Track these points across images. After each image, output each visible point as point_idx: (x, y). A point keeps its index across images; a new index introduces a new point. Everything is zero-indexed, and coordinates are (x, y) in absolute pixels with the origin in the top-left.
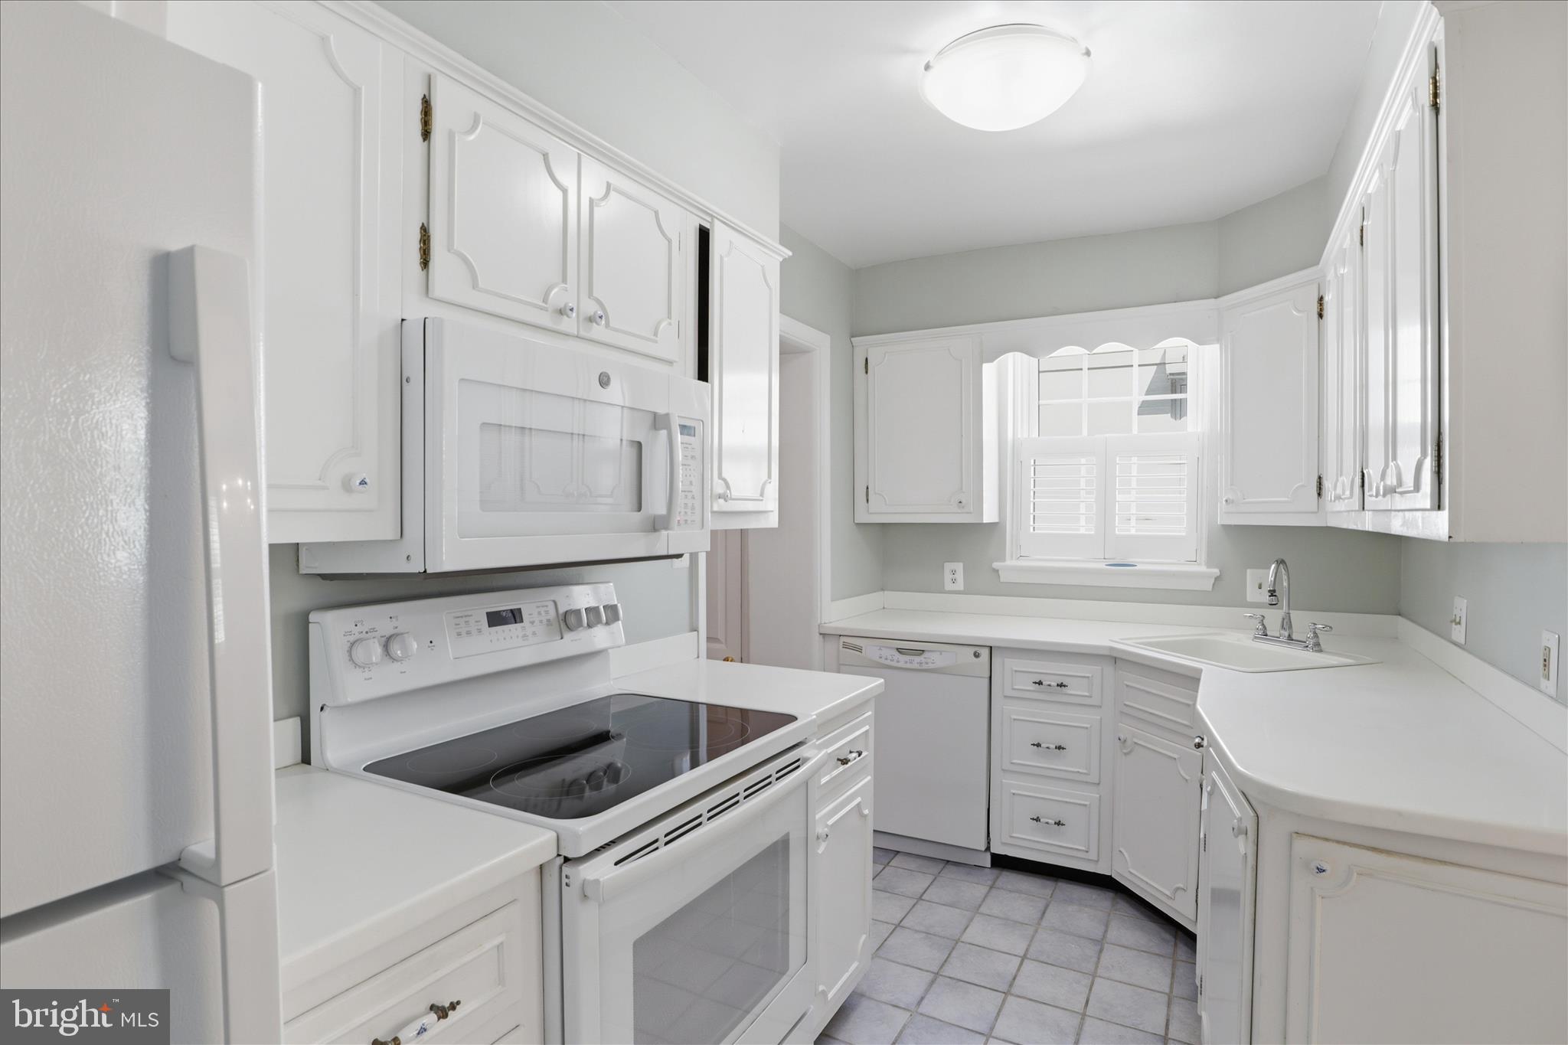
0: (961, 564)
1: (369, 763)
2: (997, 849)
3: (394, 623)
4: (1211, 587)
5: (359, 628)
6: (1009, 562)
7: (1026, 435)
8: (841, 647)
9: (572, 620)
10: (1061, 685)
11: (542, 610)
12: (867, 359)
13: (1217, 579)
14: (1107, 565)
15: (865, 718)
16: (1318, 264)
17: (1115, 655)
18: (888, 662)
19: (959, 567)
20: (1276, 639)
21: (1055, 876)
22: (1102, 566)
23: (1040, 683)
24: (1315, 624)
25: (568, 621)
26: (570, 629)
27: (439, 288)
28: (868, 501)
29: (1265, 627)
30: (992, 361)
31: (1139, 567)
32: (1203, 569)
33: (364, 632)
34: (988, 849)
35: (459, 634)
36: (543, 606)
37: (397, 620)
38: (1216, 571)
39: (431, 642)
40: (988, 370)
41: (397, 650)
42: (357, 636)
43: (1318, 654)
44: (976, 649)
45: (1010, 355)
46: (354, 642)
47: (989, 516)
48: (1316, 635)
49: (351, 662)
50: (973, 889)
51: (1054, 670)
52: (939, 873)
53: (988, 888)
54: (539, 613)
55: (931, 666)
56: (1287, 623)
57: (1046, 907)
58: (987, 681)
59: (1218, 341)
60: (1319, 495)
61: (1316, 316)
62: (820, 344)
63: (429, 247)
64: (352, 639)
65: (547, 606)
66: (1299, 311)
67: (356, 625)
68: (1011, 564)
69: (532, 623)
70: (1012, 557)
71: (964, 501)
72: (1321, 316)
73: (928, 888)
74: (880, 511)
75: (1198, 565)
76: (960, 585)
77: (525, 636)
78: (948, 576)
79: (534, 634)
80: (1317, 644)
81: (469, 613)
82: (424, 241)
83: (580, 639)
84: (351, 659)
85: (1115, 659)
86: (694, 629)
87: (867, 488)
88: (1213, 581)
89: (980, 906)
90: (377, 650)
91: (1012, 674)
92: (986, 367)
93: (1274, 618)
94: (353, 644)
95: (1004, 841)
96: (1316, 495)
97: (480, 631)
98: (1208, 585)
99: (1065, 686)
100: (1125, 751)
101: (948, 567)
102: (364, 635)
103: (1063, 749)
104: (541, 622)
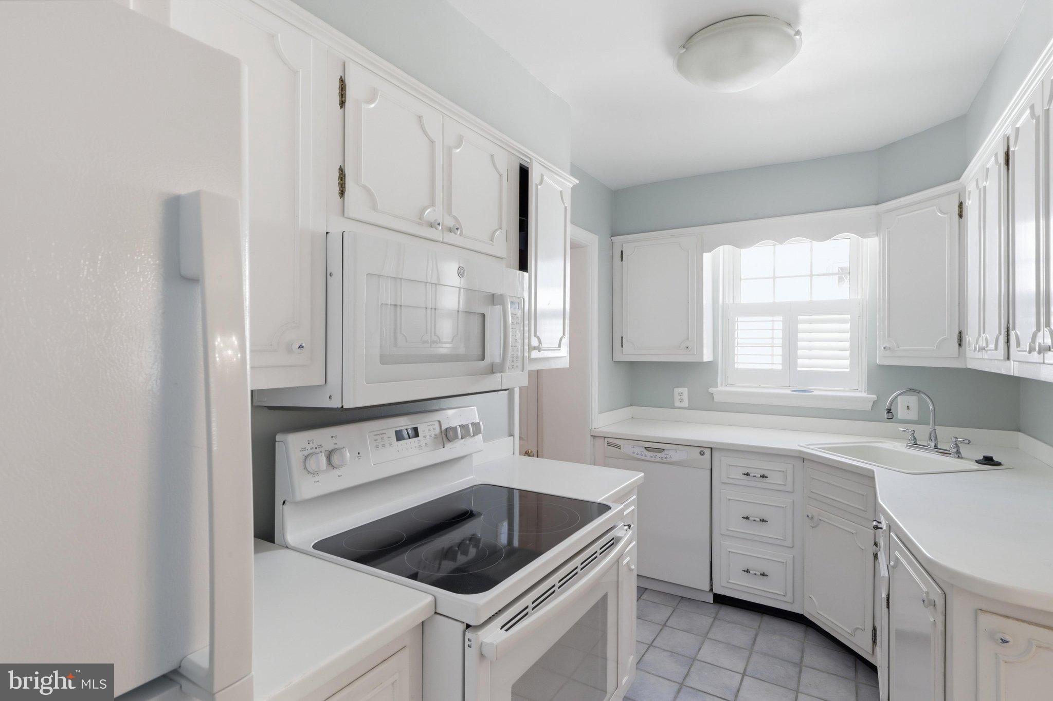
0: (686, 389)
1: (316, 542)
2: (718, 590)
3: (335, 441)
4: (870, 408)
5: (311, 445)
6: (720, 388)
7: (731, 301)
8: (606, 446)
9: (451, 434)
10: (763, 476)
11: (431, 428)
12: (622, 251)
13: (874, 402)
14: (792, 391)
15: (631, 501)
16: (959, 179)
17: (802, 456)
18: (639, 457)
19: (685, 391)
20: (924, 447)
21: (761, 612)
22: (788, 391)
23: (748, 474)
24: (957, 438)
25: (448, 435)
26: (449, 440)
27: (351, 210)
28: (622, 346)
29: (915, 439)
30: (710, 251)
31: (816, 393)
32: (864, 395)
33: (314, 448)
34: (711, 590)
35: (377, 447)
36: (432, 425)
37: (336, 438)
38: (874, 397)
39: (359, 453)
40: (707, 257)
41: (335, 459)
42: (310, 451)
43: (959, 460)
44: (702, 449)
45: (721, 248)
46: (307, 456)
47: (707, 357)
48: (957, 445)
49: (305, 470)
50: (703, 620)
51: (758, 466)
52: (677, 606)
53: (713, 619)
54: (429, 430)
55: (669, 460)
56: (934, 436)
57: (756, 636)
58: (708, 472)
59: (877, 235)
60: (960, 345)
61: (957, 216)
62: (592, 241)
63: (345, 182)
64: (306, 453)
65: (434, 425)
66: (942, 212)
67: (309, 443)
68: (722, 390)
69: (425, 437)
70: (722, 385)
71: (690, 347)
72: (961, 216)
73: (669, 617)
74: (630, 353)
75: (860, 392)
76: (686, 404)
77: (420, 446)
78: (677, 397)
79: (426, 444)
80: (958, 452)
81: (384, 431)
82: (342, 178)
83: (456, 447)
84: (305, 468)
85: (802, 459)
86: (511, 435)
87: (622, 338)
88: (872, 403)
89: (708, 633)
90: (323, 459)
91: (725, 468)
92: (705, 255)
93: (923, 432)
94: (306, 457)
95: (722, 585)
96: (957, 346)
97: (391, 444)
98: (868, 407)
99: (766, 477)
100: (813, 525)
101: (677, 390)
102: (314, 450)
103: (766, 521)
104: (430, 436)
